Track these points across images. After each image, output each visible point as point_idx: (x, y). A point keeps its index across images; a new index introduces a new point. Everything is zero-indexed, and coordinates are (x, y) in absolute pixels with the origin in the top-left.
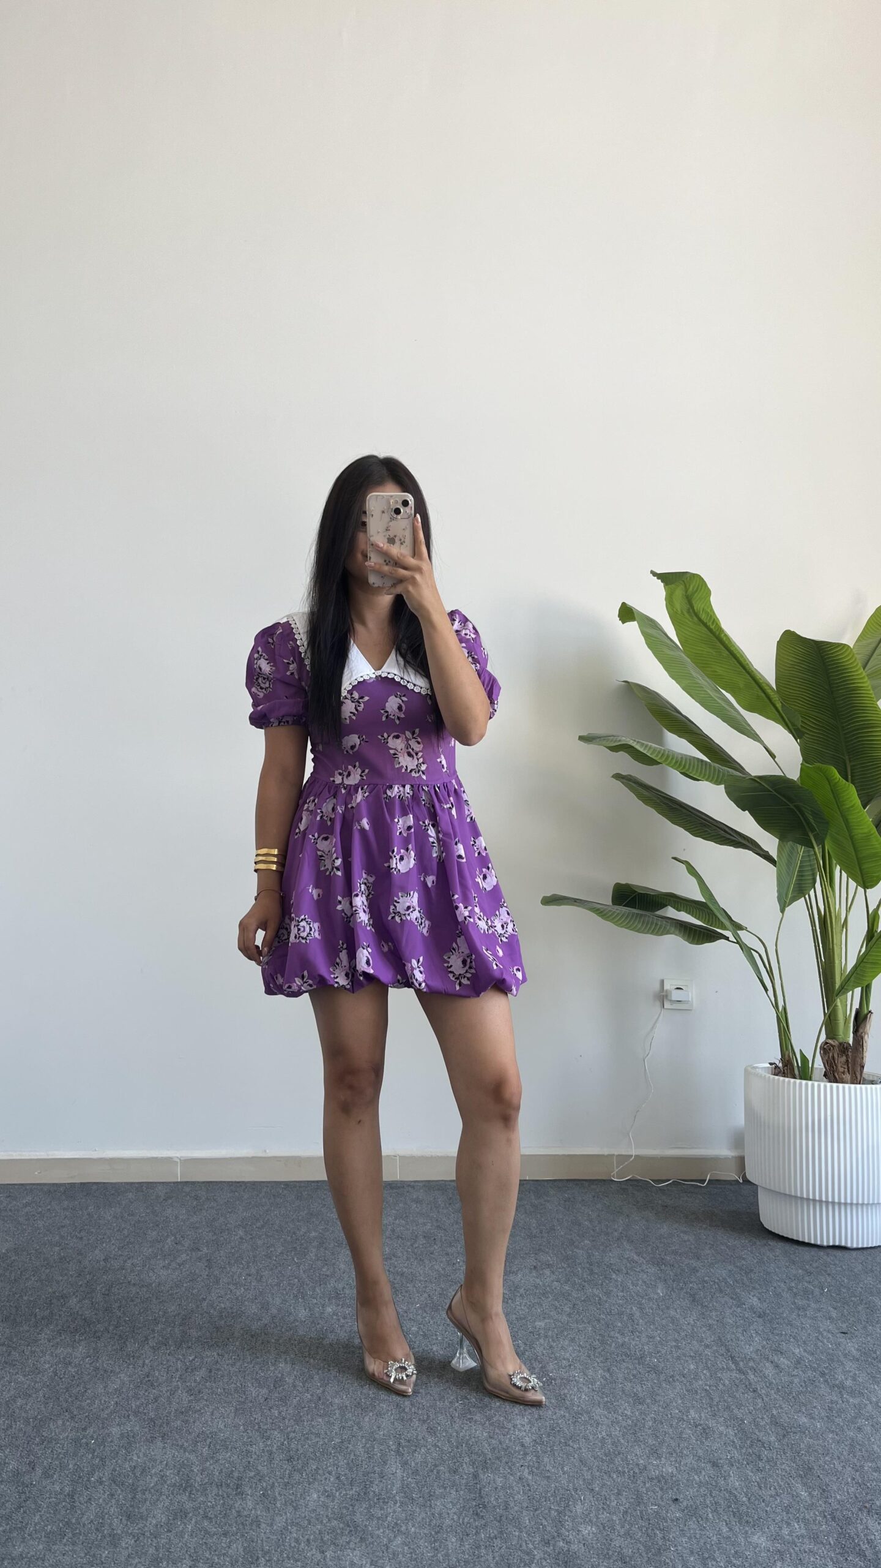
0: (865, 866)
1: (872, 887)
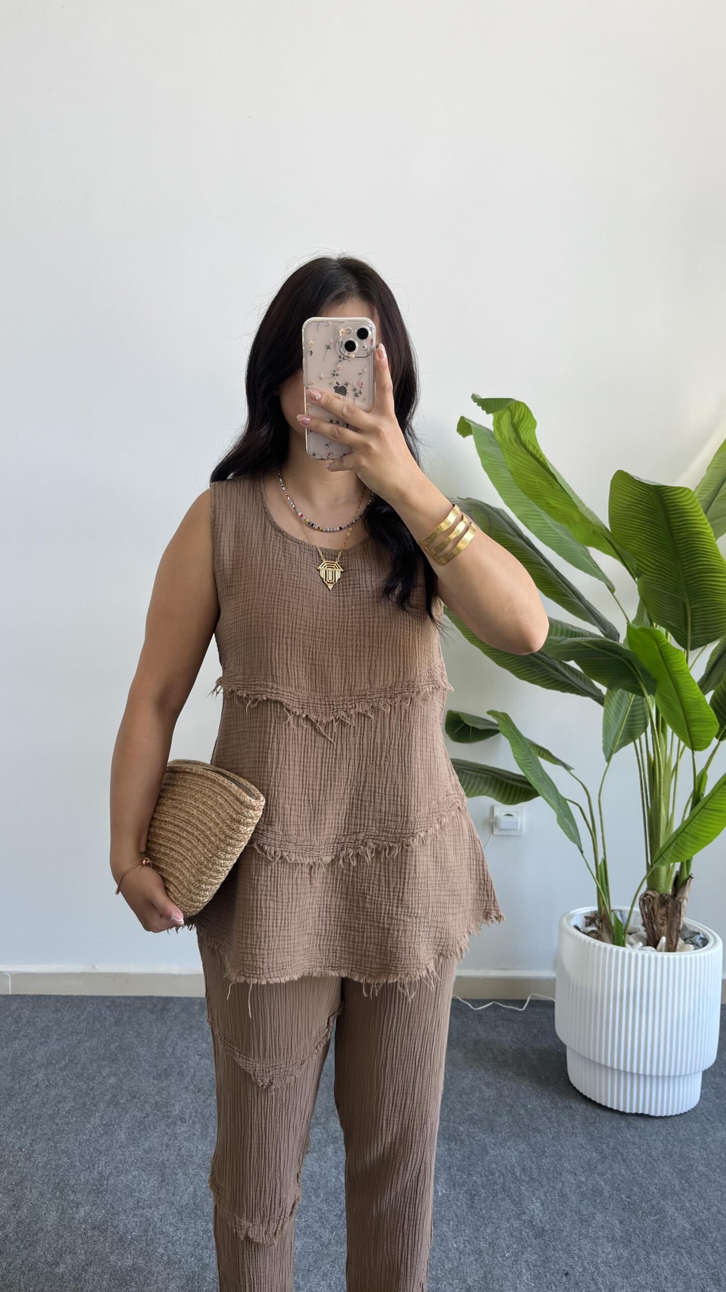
0: (693, 729)
1: (700, 749)
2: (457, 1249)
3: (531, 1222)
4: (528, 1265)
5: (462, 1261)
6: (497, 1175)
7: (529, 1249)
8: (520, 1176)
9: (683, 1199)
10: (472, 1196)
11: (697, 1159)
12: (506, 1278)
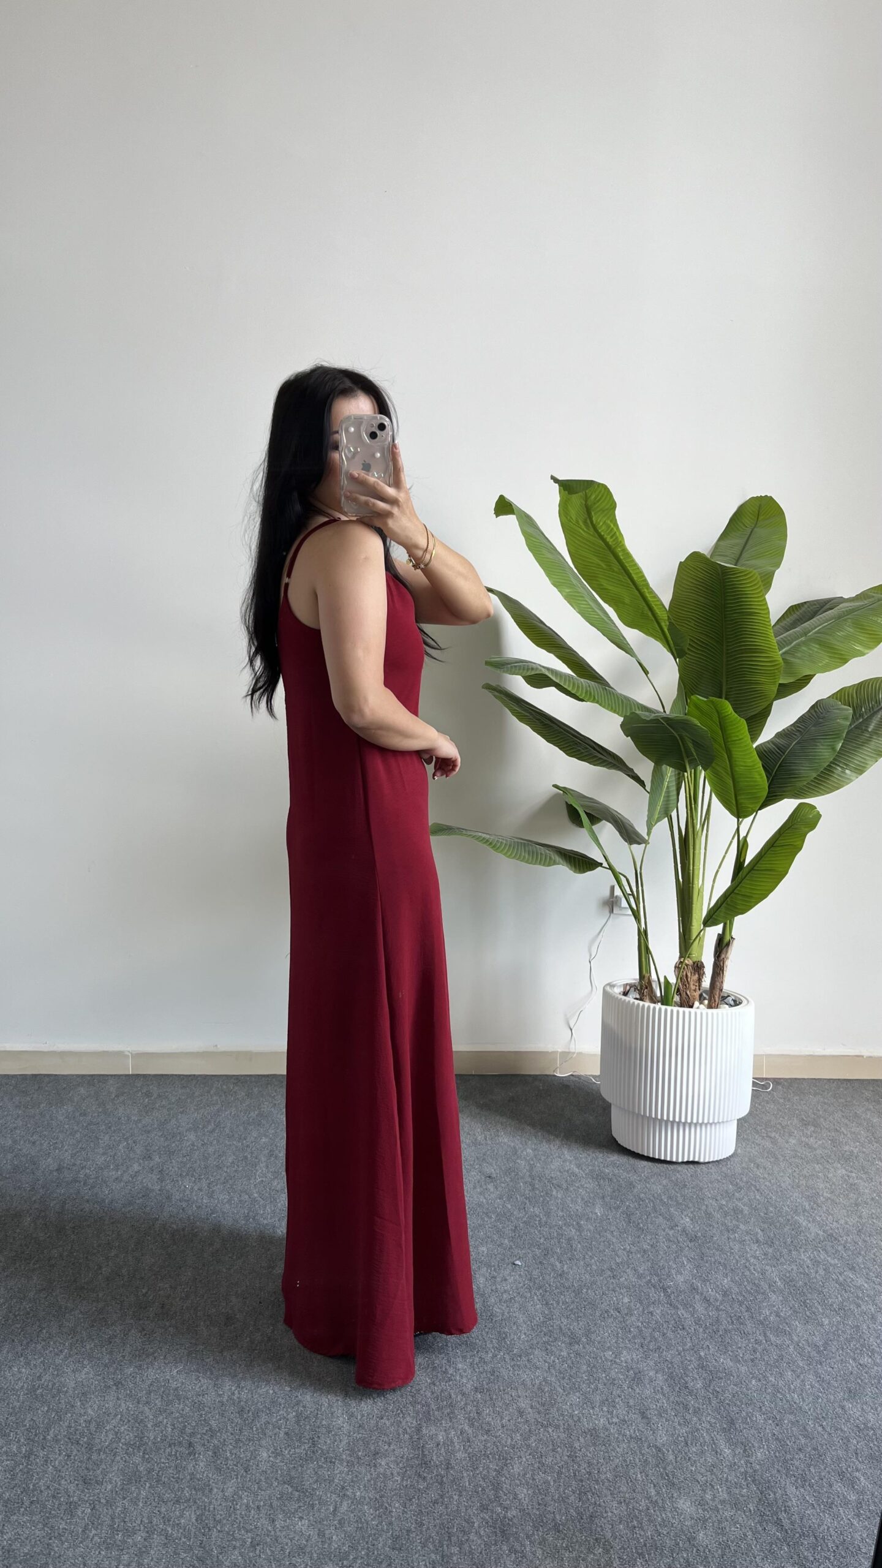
2: (624, 1249)
3: (684, 1230)
4: (688, 1259)
5: (630, 1257)
6: (647, 1201)
7: (687, 1248)
8: (668, 1202)
9: (814, 1215)
10: (629, 1215)
11: (822, 1188)
12: (670, 1268)
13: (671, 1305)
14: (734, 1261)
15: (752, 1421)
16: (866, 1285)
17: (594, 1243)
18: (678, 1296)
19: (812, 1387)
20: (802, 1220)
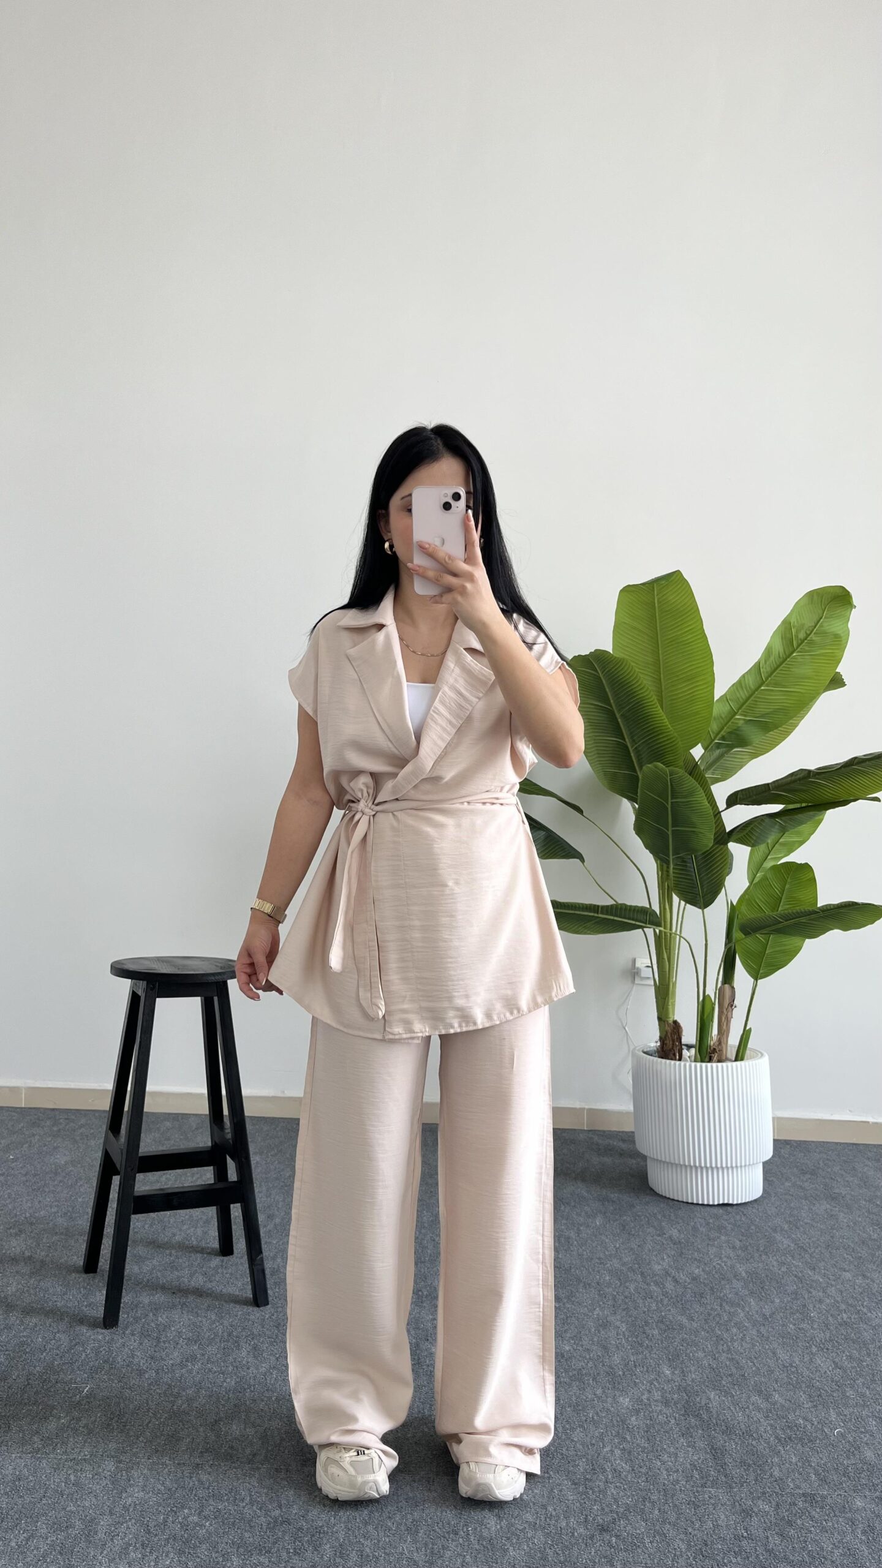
13: (645, 1282)
14: (708, 1259)
15: (693, 1356)
16: (821, 1280)
17: (589, 1241)
18: (653, 1277)
19: (752, 1339)
20: (778, 1237)
